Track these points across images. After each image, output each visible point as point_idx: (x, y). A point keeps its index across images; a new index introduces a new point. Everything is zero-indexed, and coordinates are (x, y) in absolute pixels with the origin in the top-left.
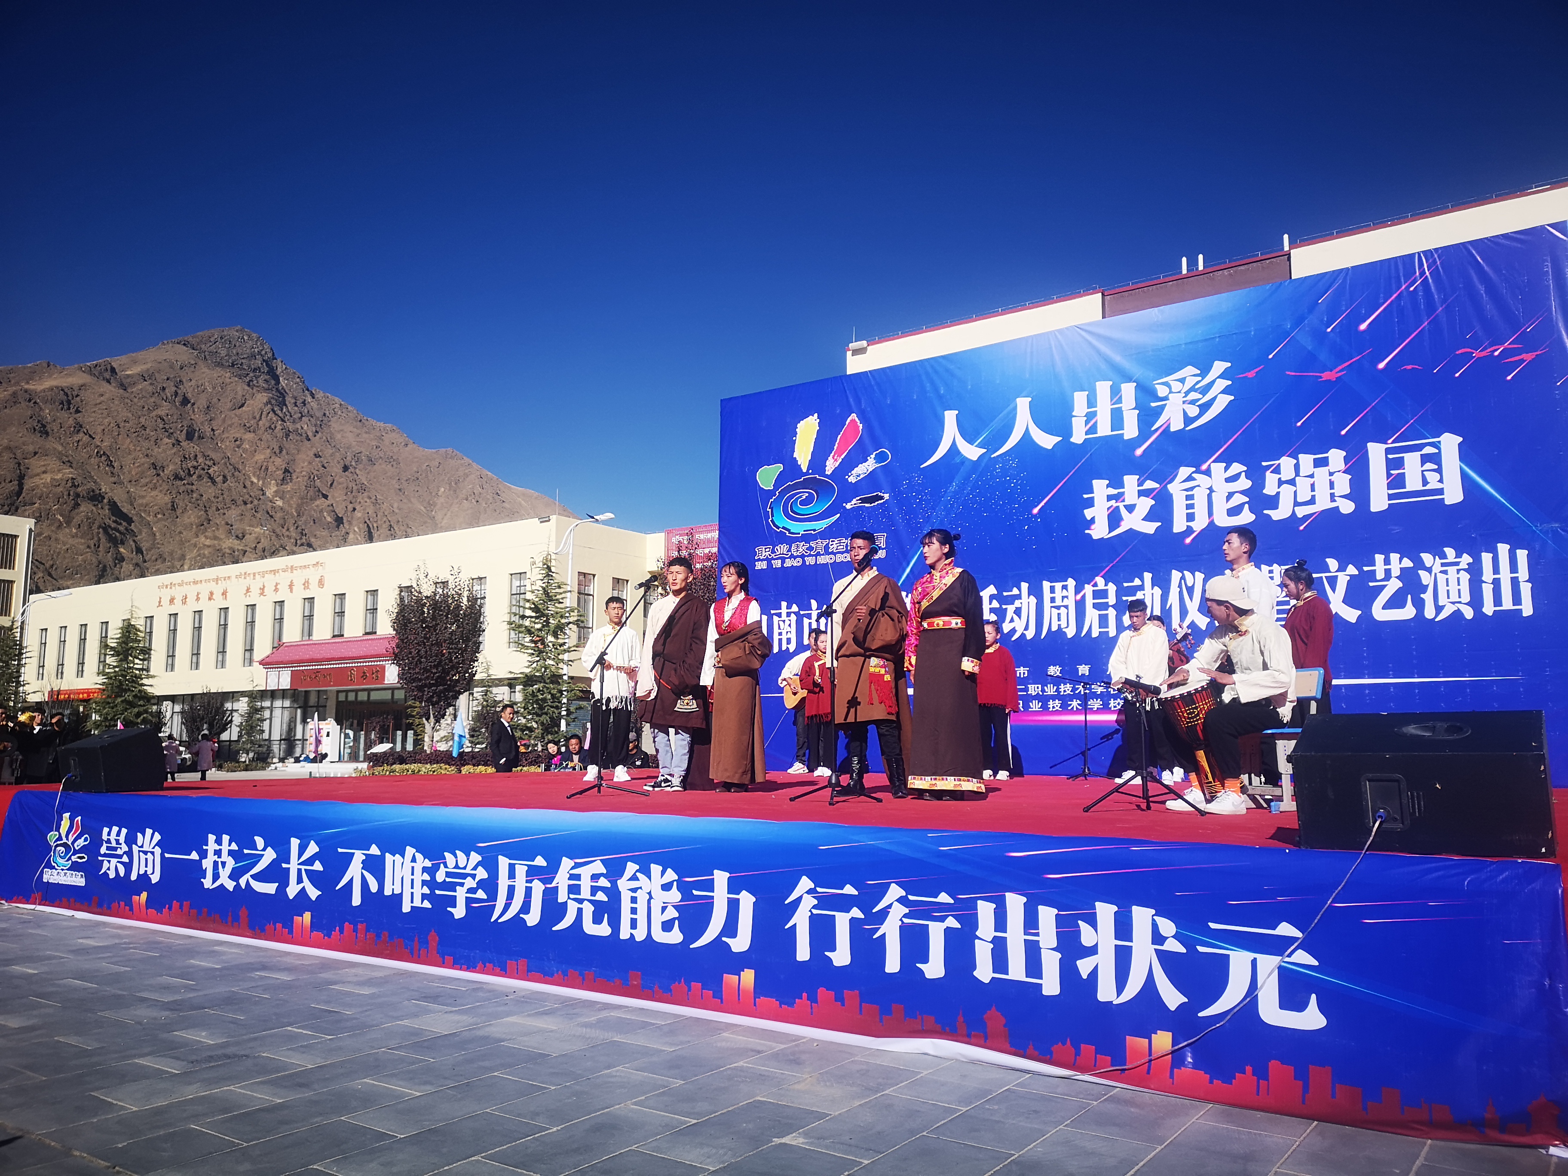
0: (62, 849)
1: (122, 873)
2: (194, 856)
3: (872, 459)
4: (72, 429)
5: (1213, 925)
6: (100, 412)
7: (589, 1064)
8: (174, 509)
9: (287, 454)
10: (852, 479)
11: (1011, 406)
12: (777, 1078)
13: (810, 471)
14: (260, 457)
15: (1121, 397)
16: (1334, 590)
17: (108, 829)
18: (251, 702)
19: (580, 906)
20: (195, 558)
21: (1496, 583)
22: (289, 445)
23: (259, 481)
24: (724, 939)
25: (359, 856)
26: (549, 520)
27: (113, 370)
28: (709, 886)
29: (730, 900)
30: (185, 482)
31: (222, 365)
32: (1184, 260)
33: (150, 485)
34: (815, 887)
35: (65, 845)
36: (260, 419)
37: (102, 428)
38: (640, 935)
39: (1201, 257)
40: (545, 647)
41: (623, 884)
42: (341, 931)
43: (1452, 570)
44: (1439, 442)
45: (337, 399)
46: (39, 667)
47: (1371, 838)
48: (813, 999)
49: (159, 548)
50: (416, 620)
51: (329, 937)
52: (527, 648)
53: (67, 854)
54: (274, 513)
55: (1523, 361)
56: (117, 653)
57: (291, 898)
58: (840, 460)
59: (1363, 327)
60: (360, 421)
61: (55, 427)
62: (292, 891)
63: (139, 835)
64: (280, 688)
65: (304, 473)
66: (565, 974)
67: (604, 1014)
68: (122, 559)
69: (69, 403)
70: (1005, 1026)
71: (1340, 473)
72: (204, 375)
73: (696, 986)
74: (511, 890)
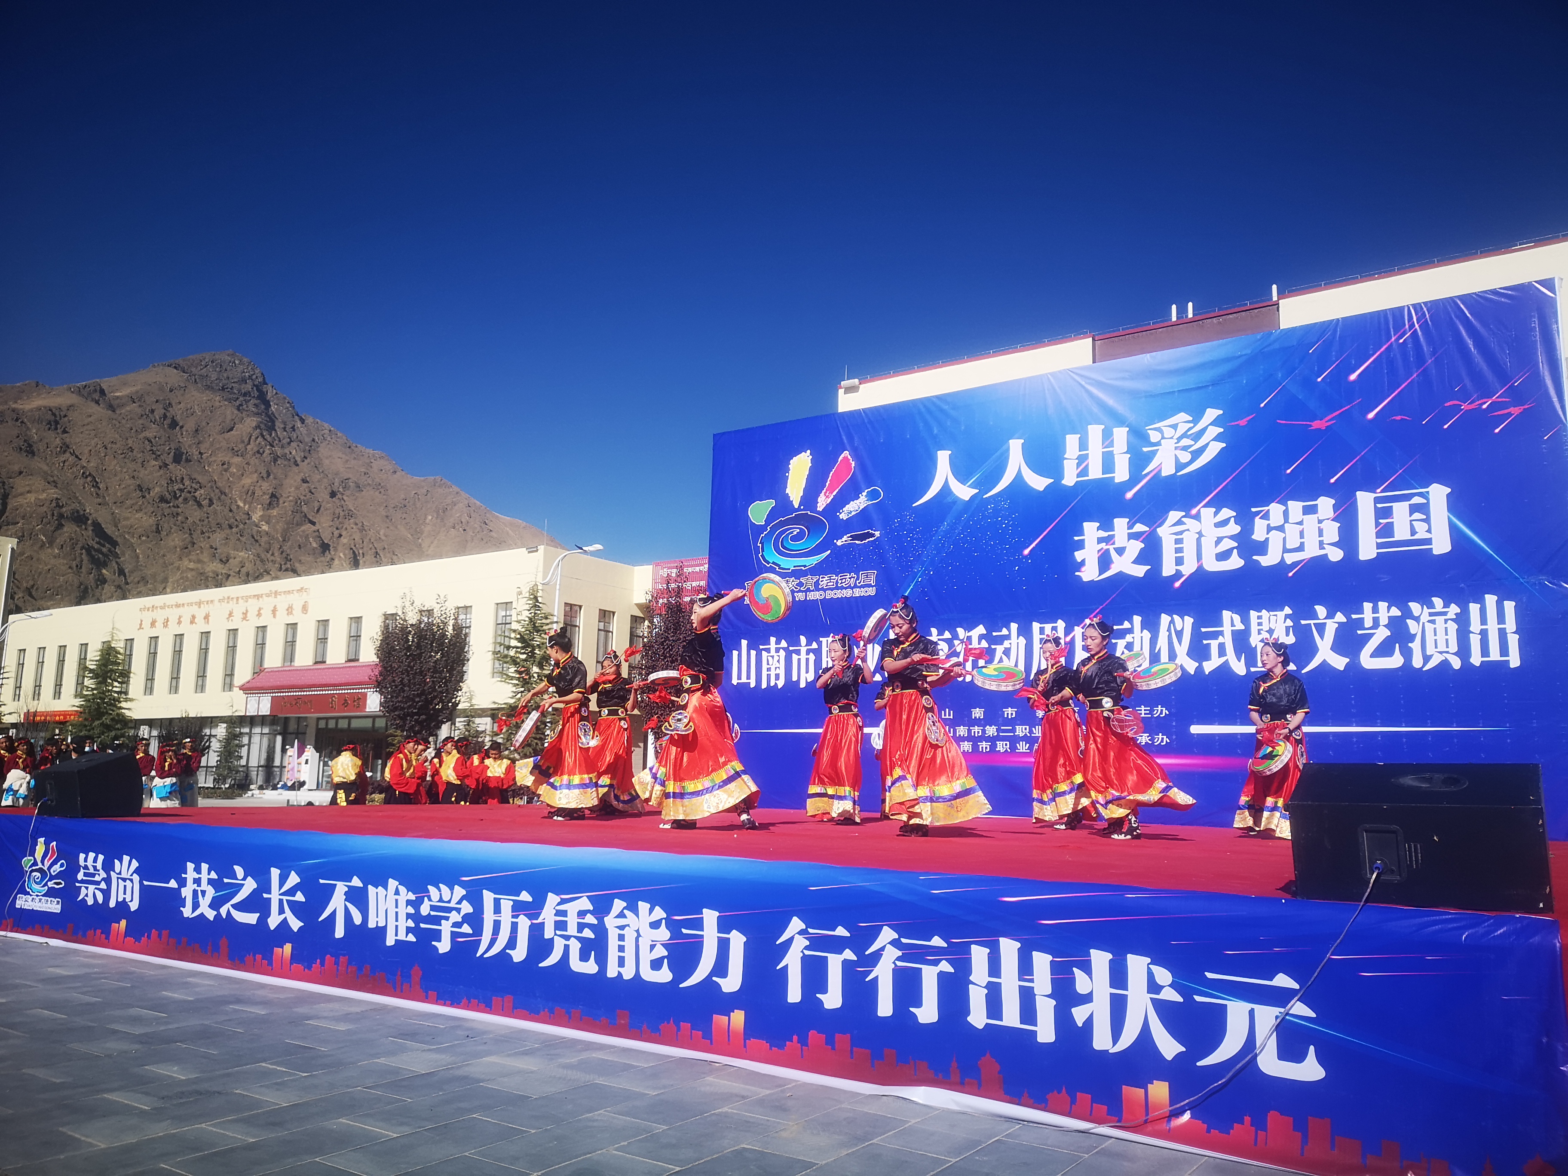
0: (38, 874)
1: (100, 899)
2: (173, 884)
3: (864, 497)
4: (58, 449)
5: (1209, 975)
6: (87, 432)
7: (570, 1107)
8: (158, 531)
9: (275, 478)
10: (843, 516)
11: (1004, 447)
12: (762, 1124)
13: (802, 507)
14: (247, 481)
15: (1113, 441)
16: (1322, 637)
17: (84, 855)
18: (230, 727)
19: (567, 943)
20: (177, 581)
21: (1484, 634)
22: (274, 469)
23: (245, 505)
24: (714, 978)
25: (341, 888)
26: (537, 550)
27: (102, 392)
28: (698, 924)
29: (720, 939)
30: (171, 504)
31: (213, 388)
32: (1174, 307)
33: (137, 507)
34: (807, 928)
35: (40, 870)
36: (249, 443)
37: (90, 448)
38: (628, 974)
39: (1190, 305)
40: (530, 678)
41: (610, 921)
42: (322, 964)
43: (1440, 619)
44: (1428, 492)
45: (326, 425)
46: (16, 688)
47: (1369, 890)
48: (803, 1041)
49: (141, 570)
50: (400, 648)
51: (309, 968)
52: (512, 678)
53: (42, 880)
54: (259, 538)
55: (1510, 414)
56: (95, 675)
57: (272, 928)
58: (832, 497)
59: (1353, 377)
60: (350, 447)
61: (41, 446)
62: (273, 921)
63: (116, 862)
64: (260, 714)
65: (291, 498)
66: (551, 1011)
67: (585, 1055)
68: (104, 581)
69: (57, 423)
70: (999, 1073)
71: (1329, 521)
72: (193, 398)
73: (686, 1026)
74: (497, 925)
